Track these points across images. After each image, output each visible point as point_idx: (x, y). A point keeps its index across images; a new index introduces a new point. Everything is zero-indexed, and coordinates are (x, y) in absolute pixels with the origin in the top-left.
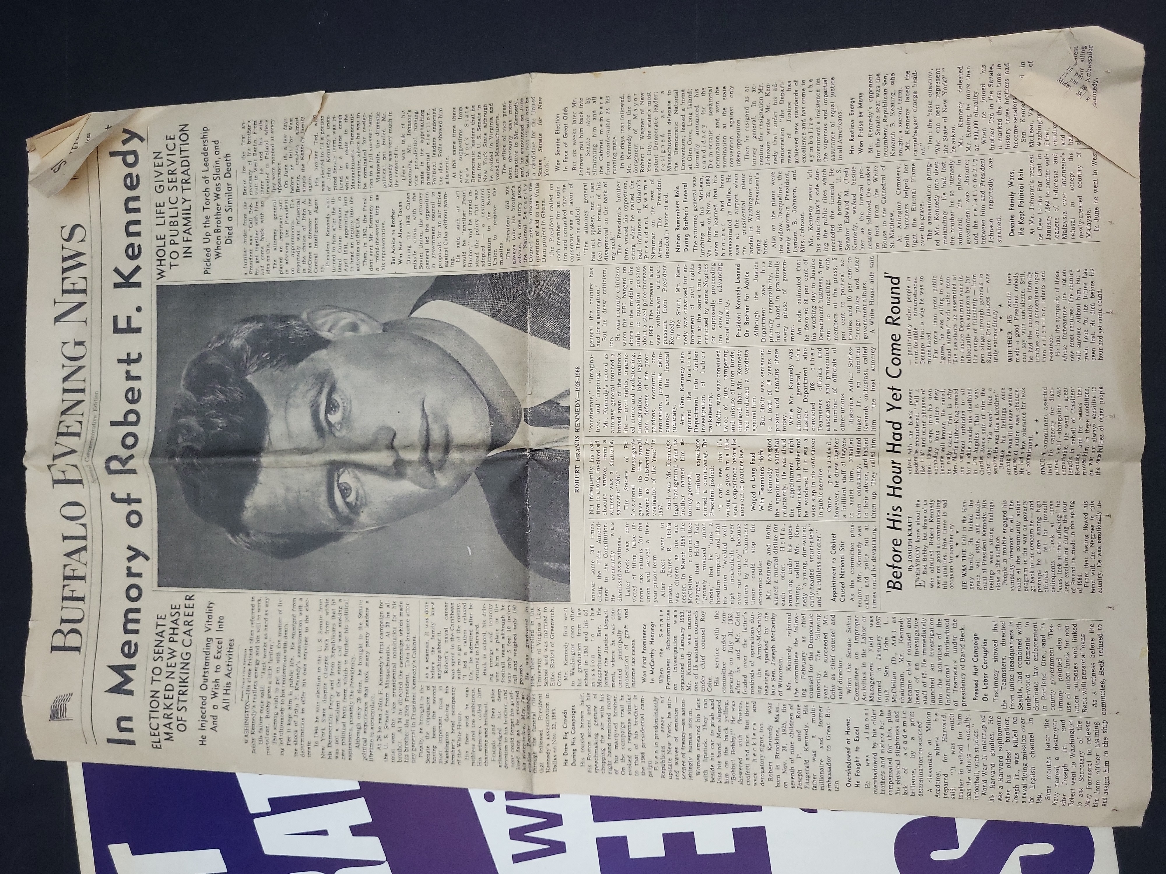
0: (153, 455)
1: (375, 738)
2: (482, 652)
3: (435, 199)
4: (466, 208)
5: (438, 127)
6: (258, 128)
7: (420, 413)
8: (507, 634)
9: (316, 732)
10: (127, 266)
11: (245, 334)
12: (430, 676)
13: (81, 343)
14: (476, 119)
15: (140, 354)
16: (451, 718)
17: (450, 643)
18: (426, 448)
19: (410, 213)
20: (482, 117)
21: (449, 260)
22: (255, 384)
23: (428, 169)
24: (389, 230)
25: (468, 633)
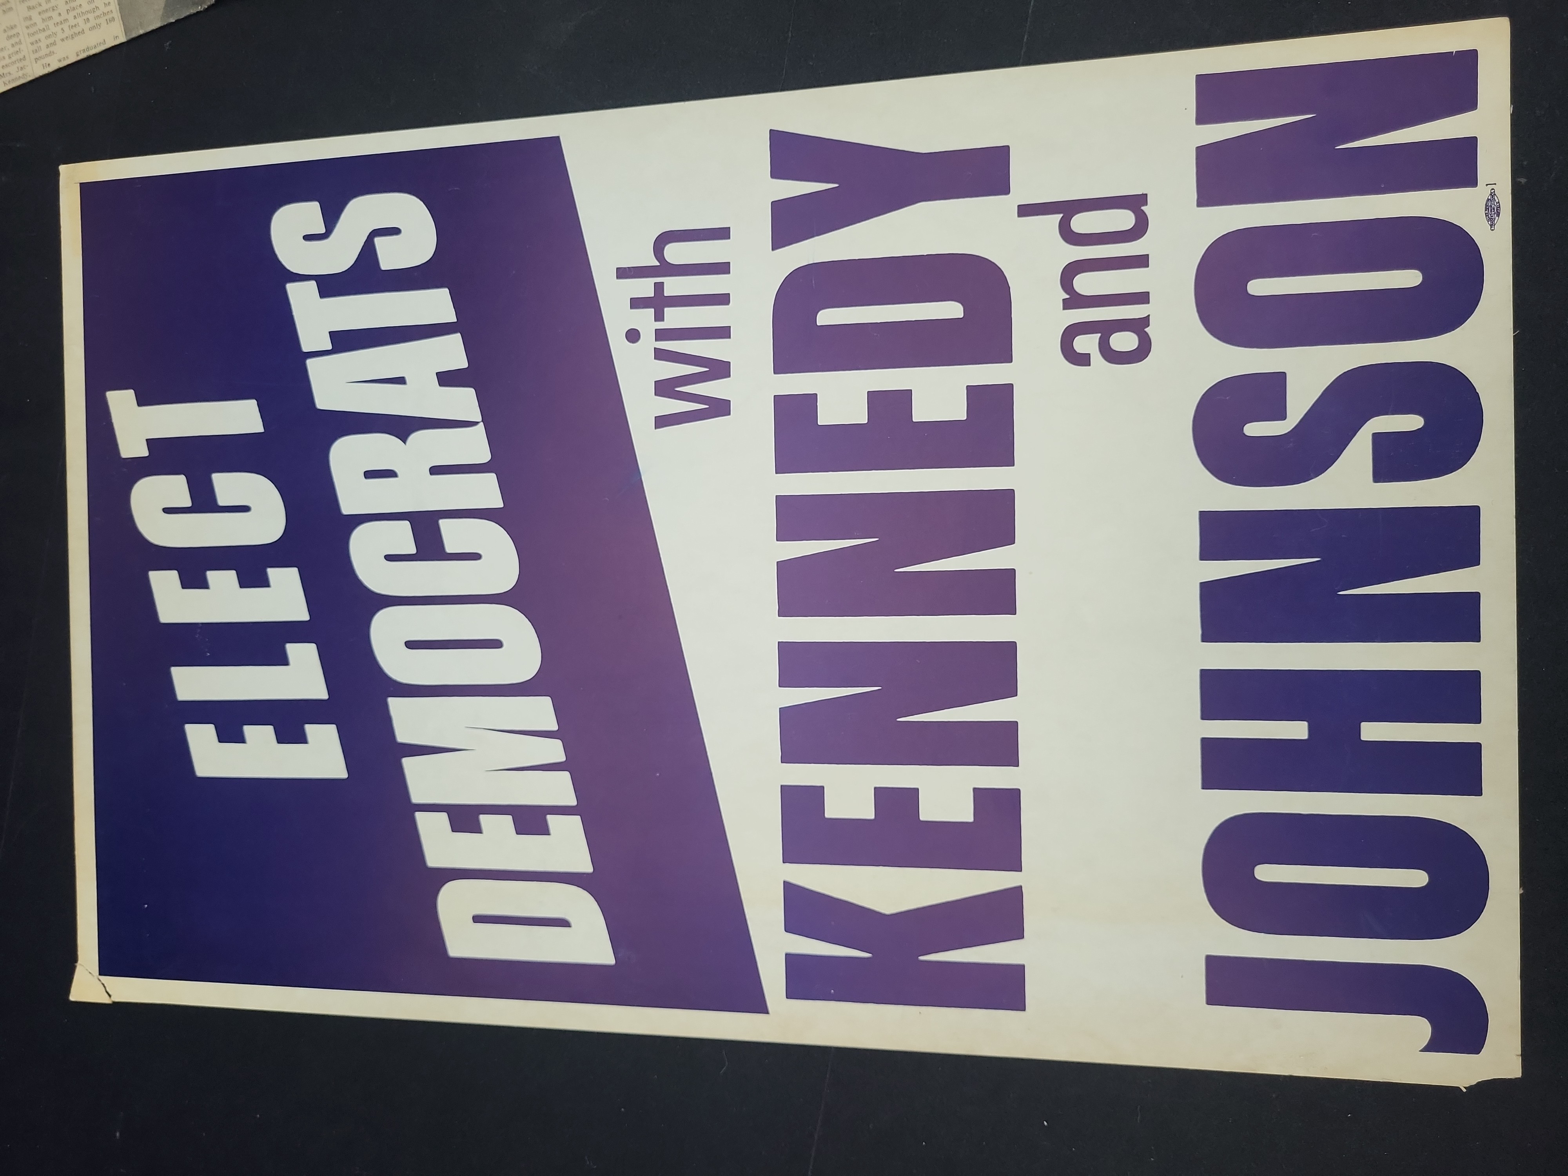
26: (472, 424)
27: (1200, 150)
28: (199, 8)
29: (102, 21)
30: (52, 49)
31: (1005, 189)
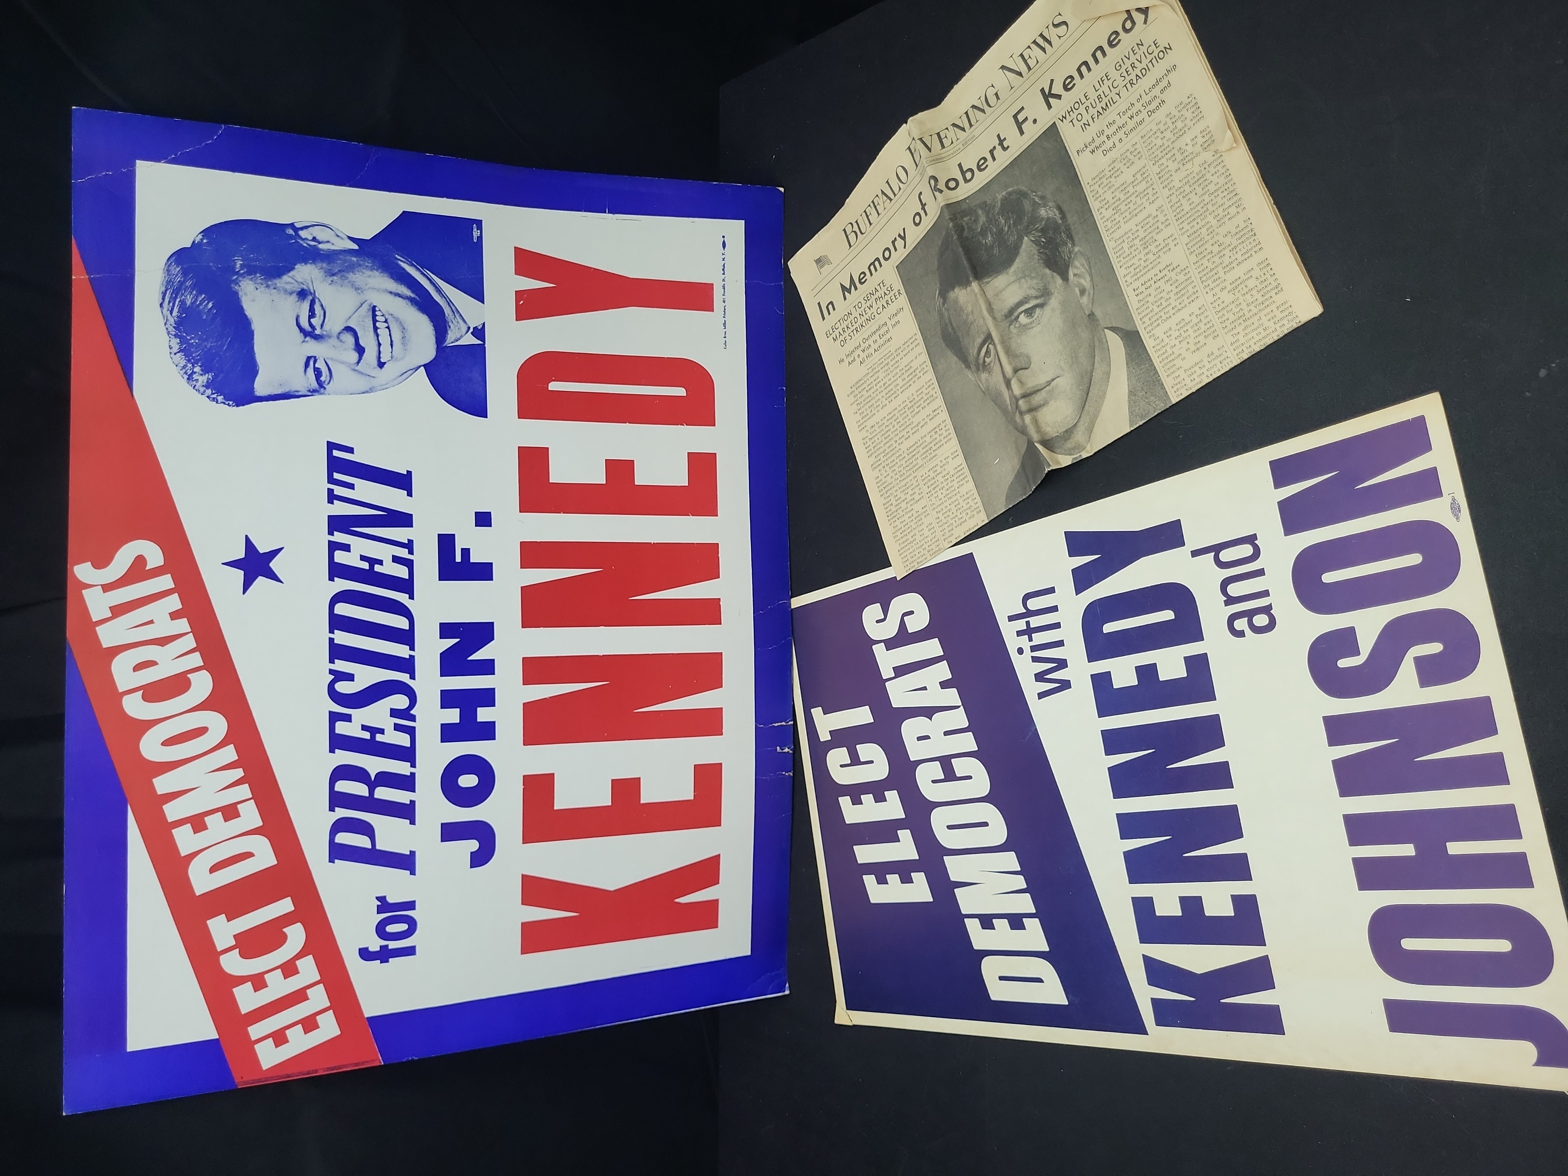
0: (948, 206)
1: (883, 465)
2: (947, 504)
3: (1191, 291)
4: (1195, 320)
5: (1246, 256)
6: (1193, 109)
7: (1049, 379)
8: (964, 515)
9: (872, 427)
10: (1058, 89)
11: (1051, 214)
12: (923, 478)
13: (998, 98)
14: (1265, 284)
15: (1008, 147)
16: (909, 505)
17: (943, 480)
18: (1025, 396)
19: (1174, 278)
20: (1269, 288)
21: (1153, 332)
22: (1023, 246)
23: (1211, 270)
24: (1156, 270)
25: (953, 489)
26: (959, 707)
27: (1281, 504)
28: (1024, 497)
29: (975, 513)
30: (951, 532)
31: (1182, 544)
